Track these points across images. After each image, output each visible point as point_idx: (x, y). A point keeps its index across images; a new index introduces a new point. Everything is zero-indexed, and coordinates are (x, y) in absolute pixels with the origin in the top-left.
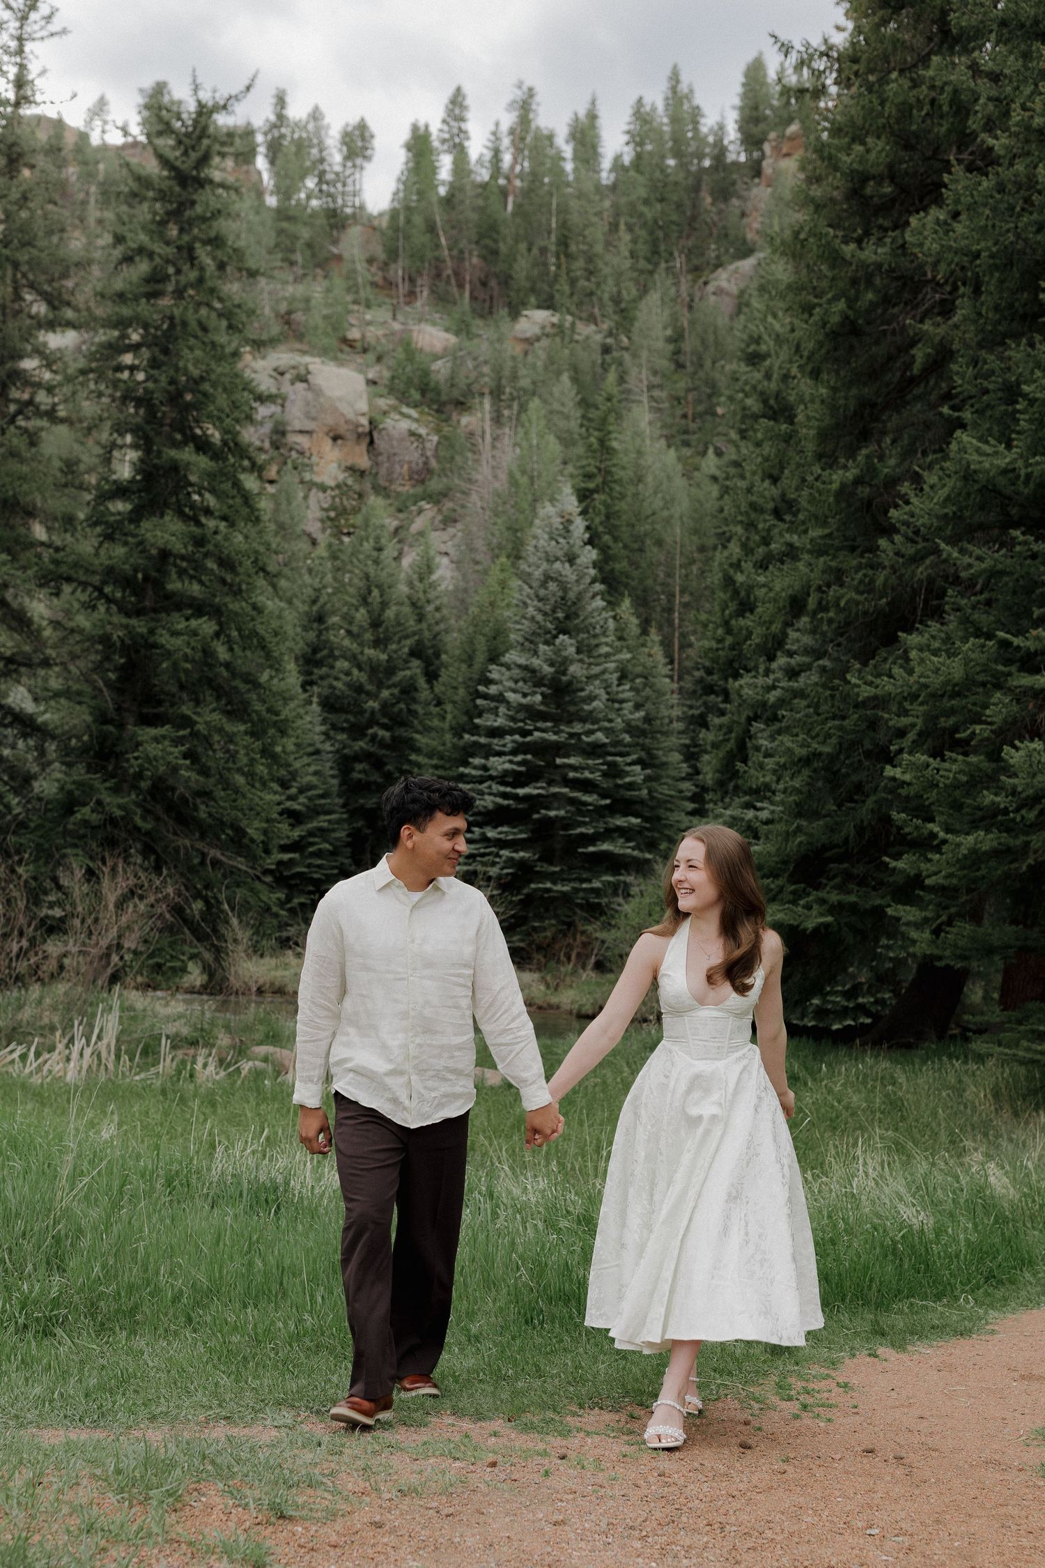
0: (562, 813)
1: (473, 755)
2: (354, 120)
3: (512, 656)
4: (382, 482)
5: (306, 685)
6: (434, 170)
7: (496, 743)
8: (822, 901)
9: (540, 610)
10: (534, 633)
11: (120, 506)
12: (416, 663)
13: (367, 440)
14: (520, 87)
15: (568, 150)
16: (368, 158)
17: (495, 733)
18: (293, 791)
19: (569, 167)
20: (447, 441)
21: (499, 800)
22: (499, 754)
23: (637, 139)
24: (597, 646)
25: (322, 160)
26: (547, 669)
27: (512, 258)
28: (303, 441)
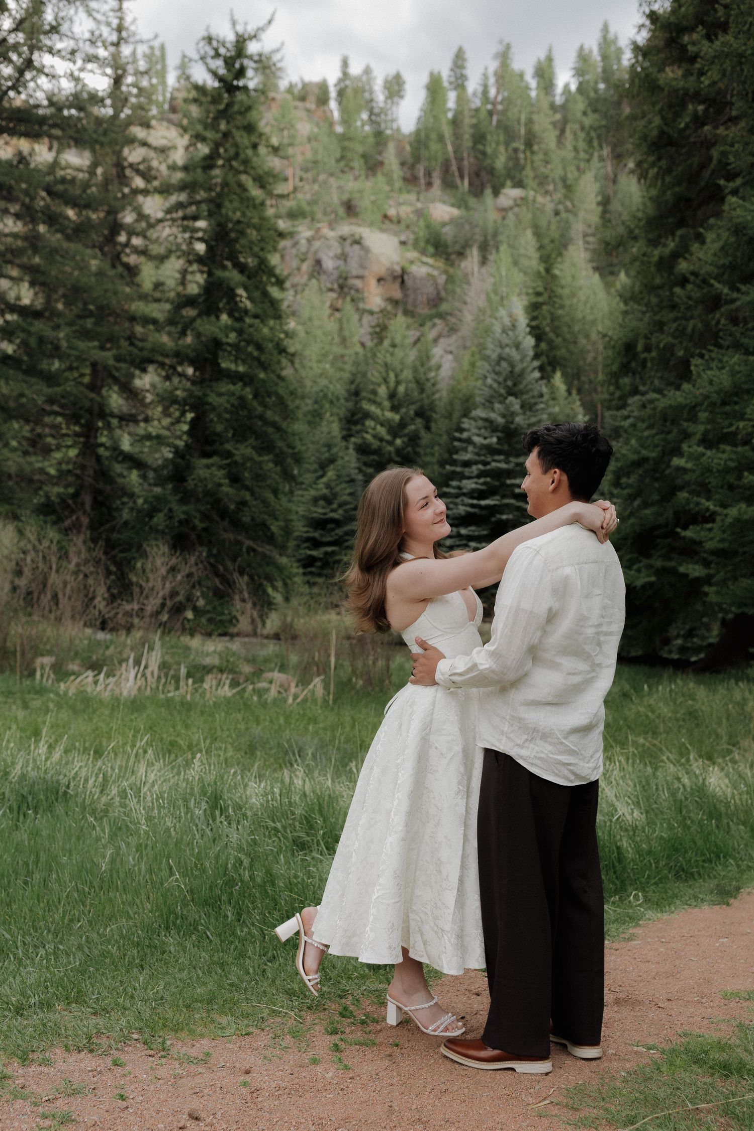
0: (510, 517)
1: (452, 479)
2: (392, 72)
3: (479, 413)
4: (410, 307)
5: (345, 438)
6: (445, 101)
7: (467, 471)
8: (650, 567)
9: (495, 381)
10: (492, 397)
11: (190, 312)
12: (419, 421)
13: (400, 280)
14: (501, 42)
15: (533, 83)
16: (402, 97)
17: (467, 464)
18: (335, 506)
19: (533, 94)
20: (450, 279)
21: (469, 509)
22: (469, 478)
23: (579, 72)
24: (536, 404)
25: (371, 100)
26: (500, 420)
27: (495, 155)
28: (358, 283)
